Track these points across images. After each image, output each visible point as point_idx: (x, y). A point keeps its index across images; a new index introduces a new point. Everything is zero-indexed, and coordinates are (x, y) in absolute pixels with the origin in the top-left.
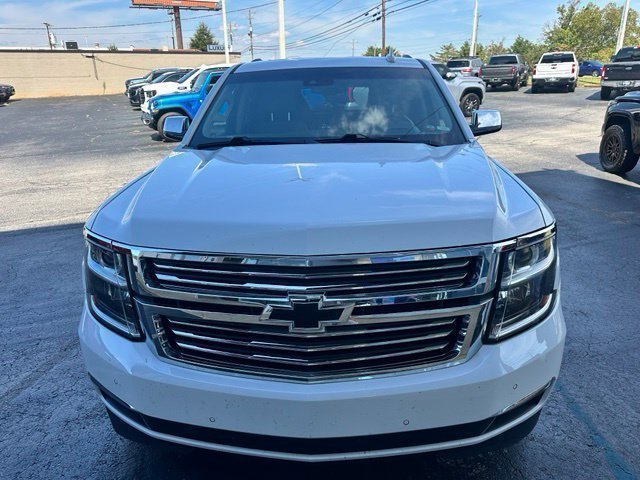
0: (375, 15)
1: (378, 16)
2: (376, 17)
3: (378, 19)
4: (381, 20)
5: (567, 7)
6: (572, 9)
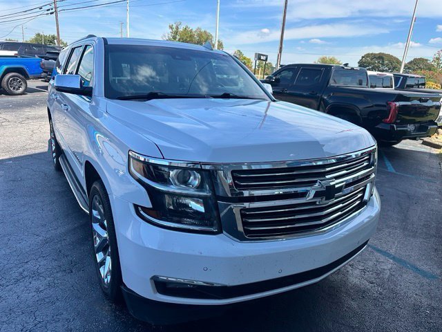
0: (48, 10)
1: (51, 11)
2: (49, 12)
3: (51, 13)
4: (54, 15)
5: (174, 27)
6: (177, 28)
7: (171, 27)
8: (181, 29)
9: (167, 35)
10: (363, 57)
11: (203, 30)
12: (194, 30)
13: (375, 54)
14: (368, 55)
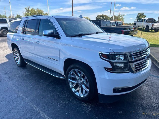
5: (27, 8)
6: (28, 9)
7: (26, 9)
8: (30, 9)
9: (24, 12)
10: (97, 16)
11: (39, 9)
12: (36, 9)
13: (101, 15)
14: (99, 16)
